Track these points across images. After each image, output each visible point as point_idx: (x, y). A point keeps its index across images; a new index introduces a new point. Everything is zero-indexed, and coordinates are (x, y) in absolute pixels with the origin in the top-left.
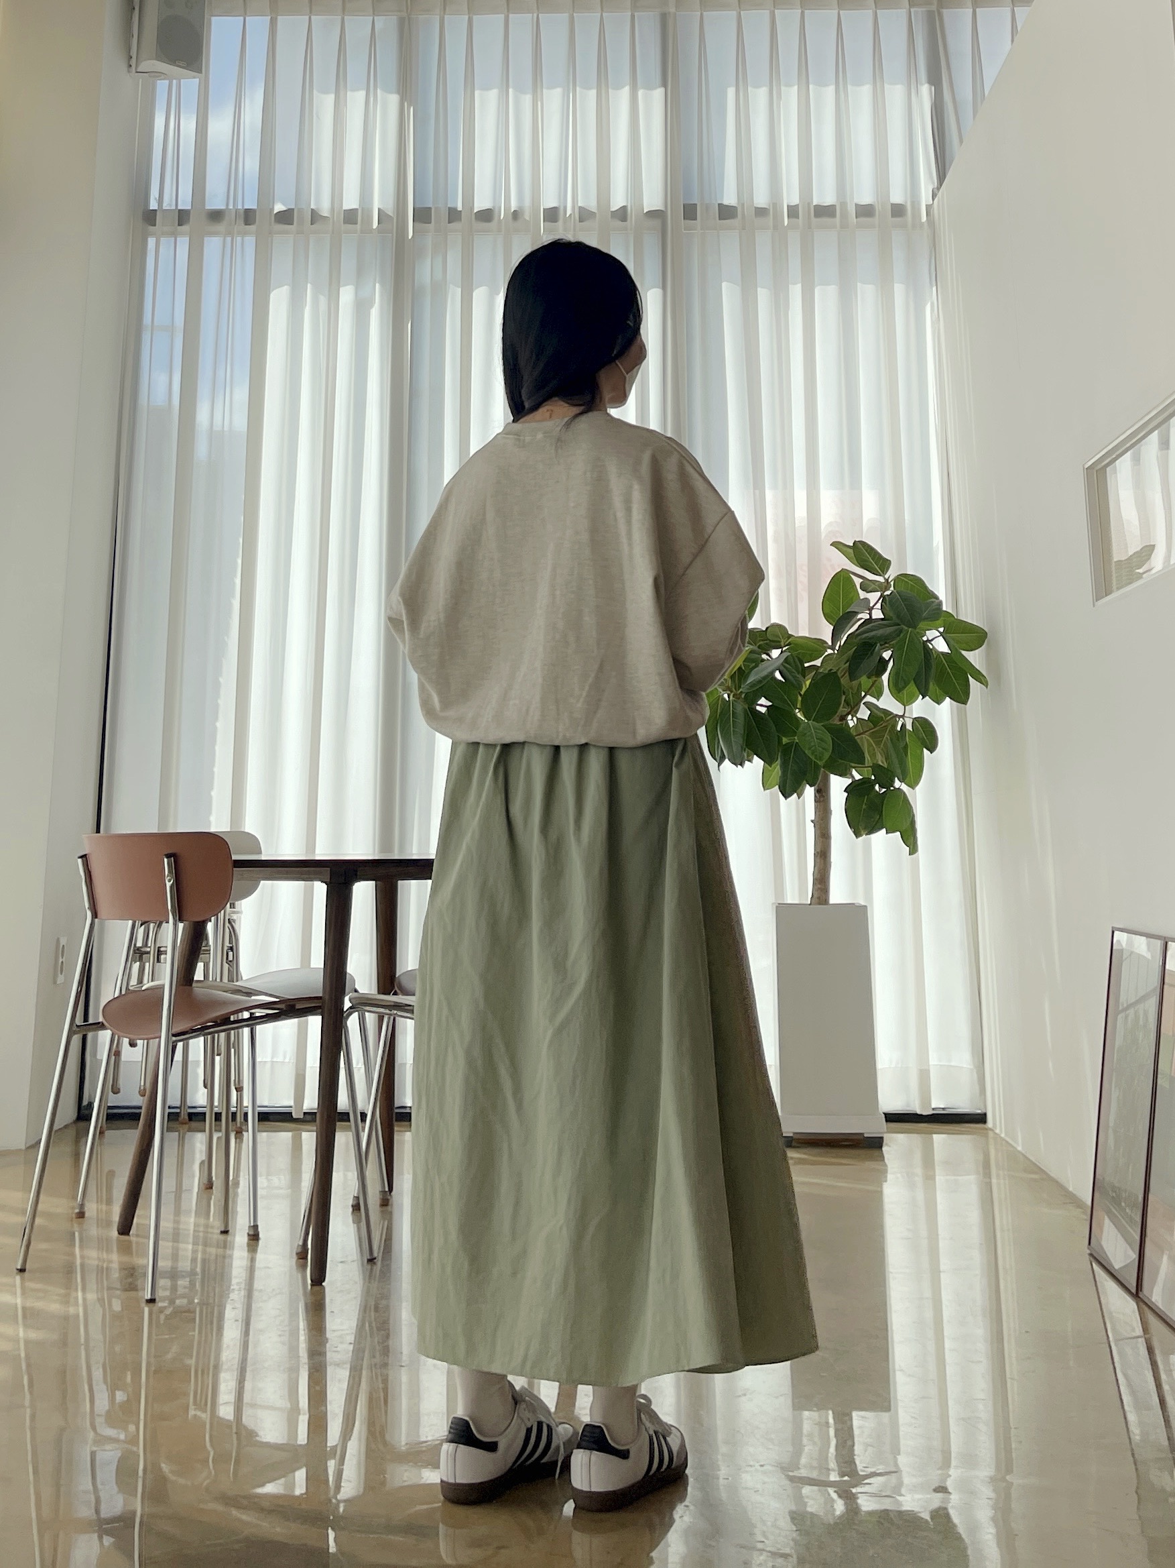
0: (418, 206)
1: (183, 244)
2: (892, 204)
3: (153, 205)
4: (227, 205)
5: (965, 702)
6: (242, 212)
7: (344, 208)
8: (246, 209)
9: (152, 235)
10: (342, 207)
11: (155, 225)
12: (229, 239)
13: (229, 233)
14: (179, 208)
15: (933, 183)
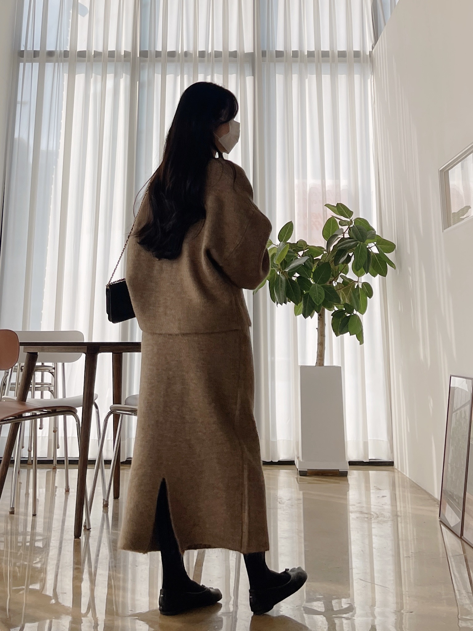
0: (142, 49)
1: (36, 65)
2: (354, 51)
3: (22, 48)
4: (56, 48)
5: (385, 276)
6: (63, 51)
7: (109, 50)
8: (65, 51)
9: (22, 62)
10: (108, 49)
11: (23, 57)
12: (57, 64)
13: (57, 61)
14: (34, 50)
15: (373, 43)
